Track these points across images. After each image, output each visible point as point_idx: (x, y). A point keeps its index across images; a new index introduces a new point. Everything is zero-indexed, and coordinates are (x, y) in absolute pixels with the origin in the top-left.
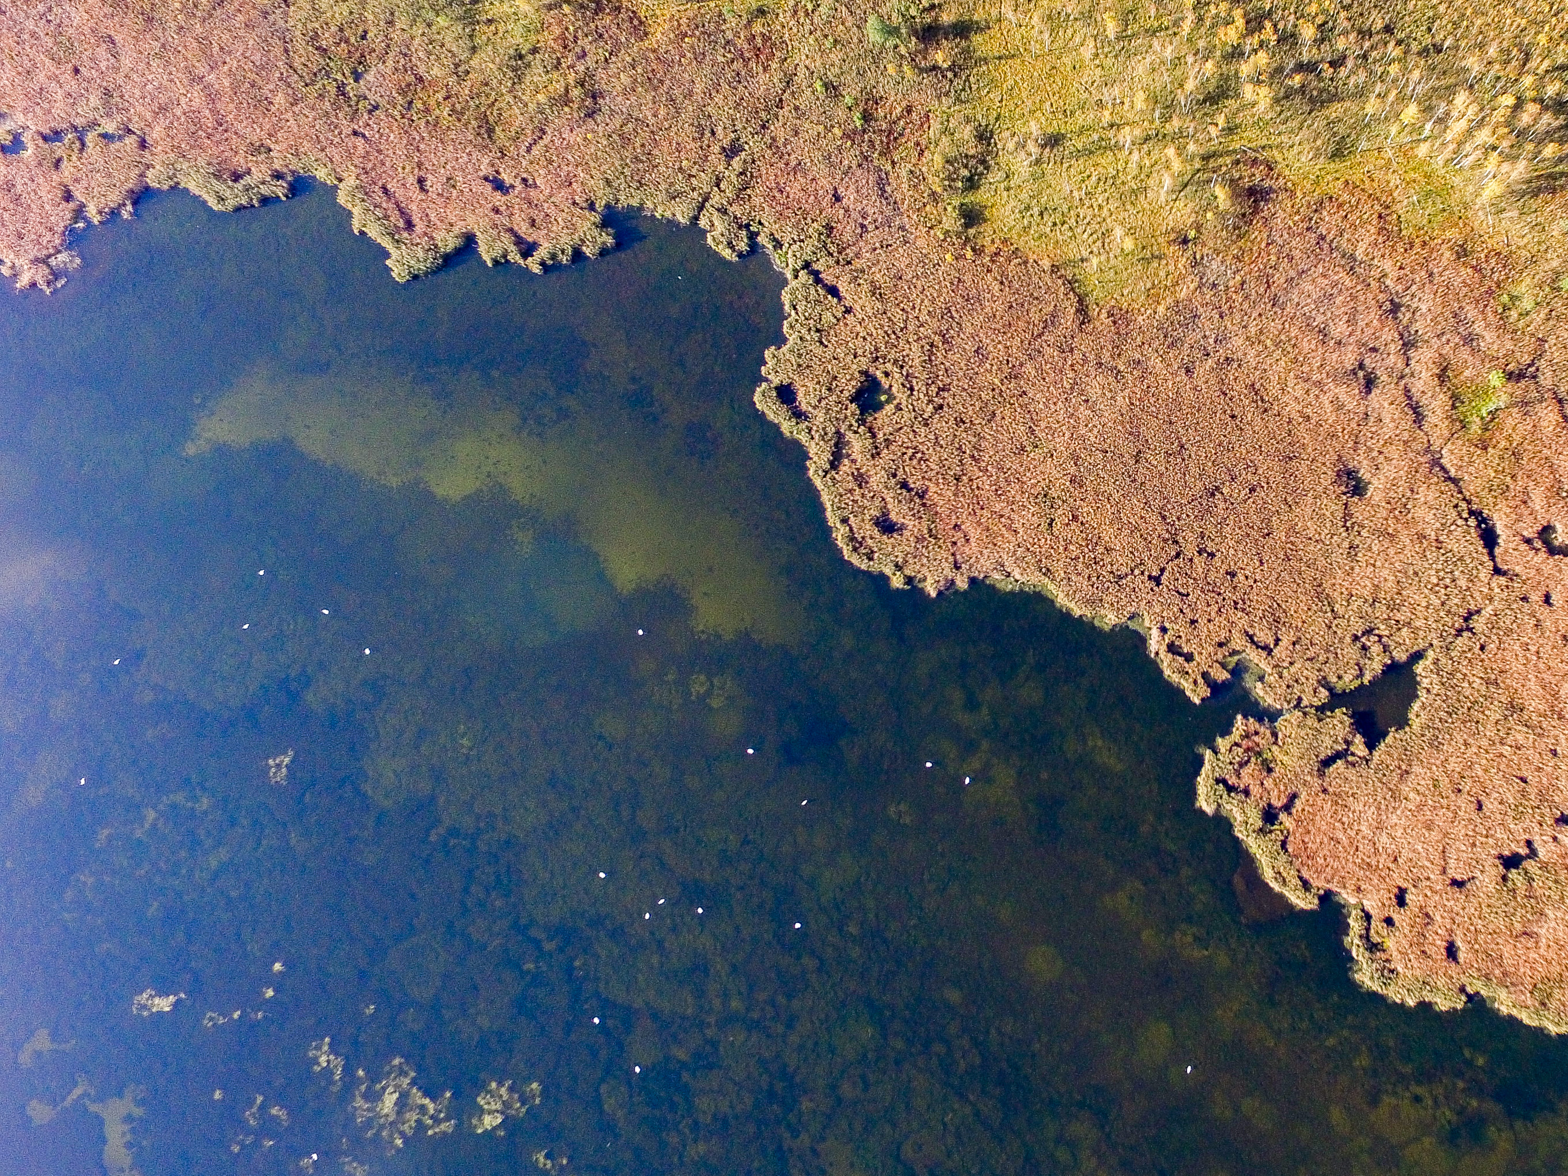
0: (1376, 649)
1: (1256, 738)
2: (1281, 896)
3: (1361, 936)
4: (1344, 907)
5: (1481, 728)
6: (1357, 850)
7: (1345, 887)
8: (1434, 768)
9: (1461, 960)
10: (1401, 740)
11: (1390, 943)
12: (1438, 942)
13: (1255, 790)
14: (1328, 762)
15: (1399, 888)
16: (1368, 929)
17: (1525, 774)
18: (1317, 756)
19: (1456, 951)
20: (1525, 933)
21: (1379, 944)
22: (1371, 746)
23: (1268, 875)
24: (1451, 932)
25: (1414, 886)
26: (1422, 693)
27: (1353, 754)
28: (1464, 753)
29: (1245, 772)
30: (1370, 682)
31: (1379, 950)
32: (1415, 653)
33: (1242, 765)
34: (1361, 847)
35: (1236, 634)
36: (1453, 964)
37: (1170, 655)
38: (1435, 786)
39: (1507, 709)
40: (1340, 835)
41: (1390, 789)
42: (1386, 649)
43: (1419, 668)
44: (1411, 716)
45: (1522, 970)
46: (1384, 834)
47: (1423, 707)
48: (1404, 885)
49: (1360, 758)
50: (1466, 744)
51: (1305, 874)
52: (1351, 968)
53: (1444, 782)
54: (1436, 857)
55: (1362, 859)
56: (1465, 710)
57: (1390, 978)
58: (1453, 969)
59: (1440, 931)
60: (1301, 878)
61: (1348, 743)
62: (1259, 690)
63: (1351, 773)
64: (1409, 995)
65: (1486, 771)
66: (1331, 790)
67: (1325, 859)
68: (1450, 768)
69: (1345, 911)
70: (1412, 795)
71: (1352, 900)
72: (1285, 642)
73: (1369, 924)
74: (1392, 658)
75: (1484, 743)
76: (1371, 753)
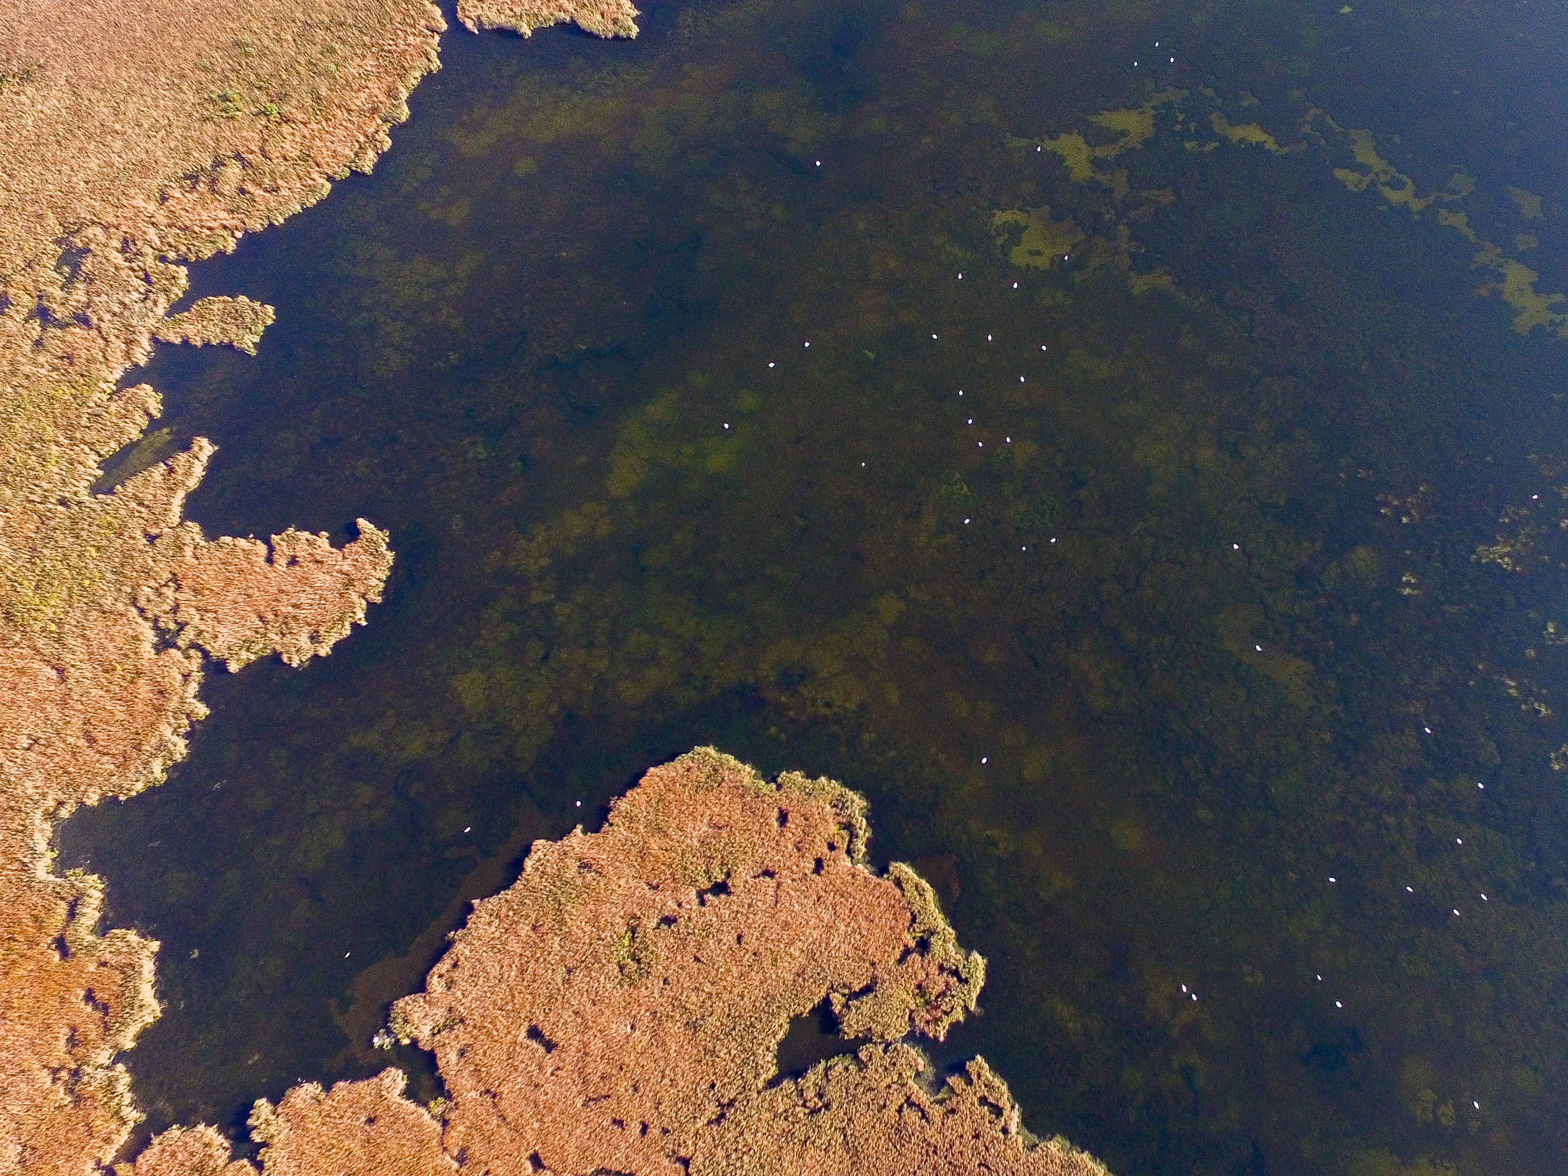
0: (810, 1094)
1: (928, 1017)
2: (921, 875)
3: (857, 837)
4: (868, 862)
5: (726, 1010)
6: (851, 910)
7: (865, 878)
8: (774, 977)
9: (776, 810)
10: (799, 1004)
11: (833, 828)
12: (793, 826)
13: (934, 970)
14: (867, 990)
15: (819, 874)
16: (850, 842)
17: (696, 965)
18: (876, 996)
19: (779, 818)
20: (720, 828)
21: (843, 829)
22: (827, 1001)
23: (930, 894)
24: (781, 834)
25: (806, 875)
26: (774, 1046)
27: (844, 995)
28: (746, 988)
29: (941, 987)
30: (820, 1062)
31: (843, 824)
32: (774, 1086)
33: (943, 994)
34: (847, 912)
35: (938, 1120)
36: (784, 807)
37: (1001, 1105)
38: (776, 960)
39: (701, 1026)
40: (864, 924)
41: (816, 961)
42: (801, 1093)
43: (773, 1071)
44: (786, 1026)
45: (727, 798)
46: (826, 921)
47: (774, 1034)
48: (814, 876)
49: (838, 991)
50: (742, 997)
51: (898, 892)
52: (869, 811)
53: (766, 964)
54: (784, 899)
55: (847, 901)
56: (738, 1029)
57: (837, 800)
58: (784, 804)
59: (790, 835)
60: (902, 889)
61: (846, 1006)
62: (921, 1063)
63: (848, 978)
64: (824, 785)
65: (729, 970)
66: (867, 965)
67: (879, 903)
68: (760, 975)
69: (867, 858)
70: (797, 954)
71: (860, 866)
72: (894, 1107)
73: (848, 846)
74: (796, 1084)
75: (726, 996)
76: (828, 995)
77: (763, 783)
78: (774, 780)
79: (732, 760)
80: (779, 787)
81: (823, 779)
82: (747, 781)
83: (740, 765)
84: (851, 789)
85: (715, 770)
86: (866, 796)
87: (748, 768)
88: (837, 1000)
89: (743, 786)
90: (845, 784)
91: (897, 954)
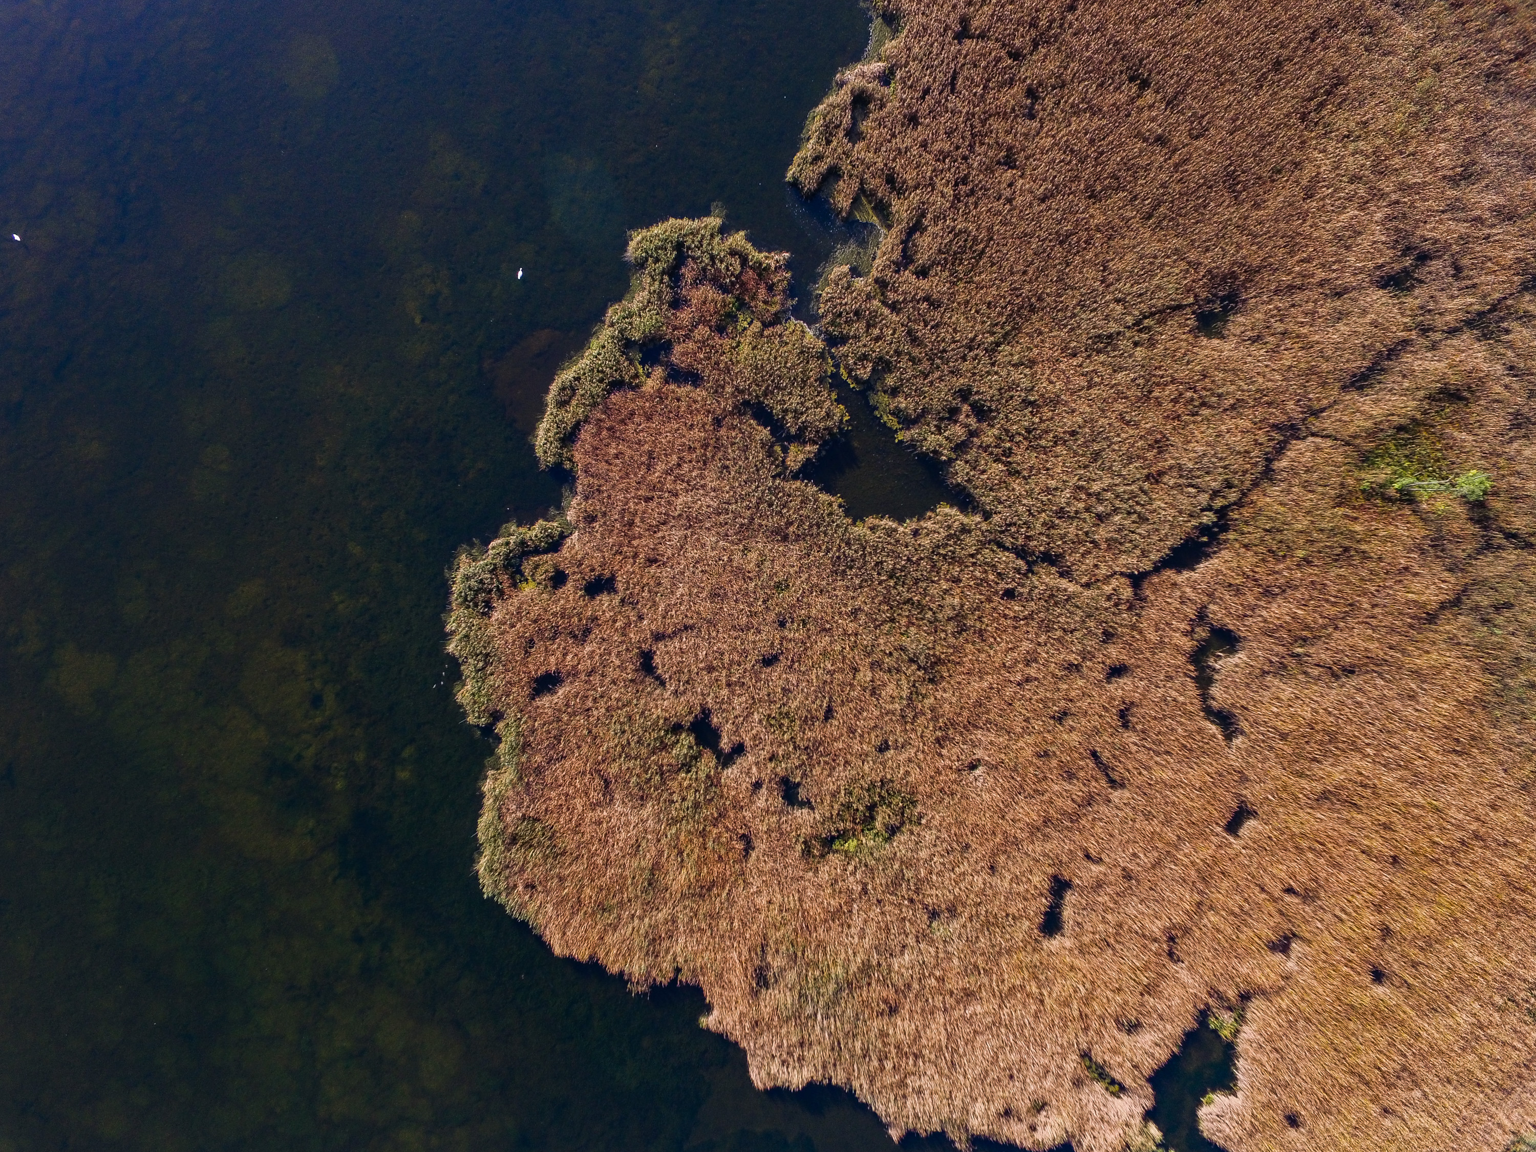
0: (957, 431)
1: (762, 293)
2: (541, 409)
3: (523, 543)
4: (559, 507)
5: (887, 627)
6: (648, 499)
7: (586, 498)
8: (804, 576)
9: (538, 702)
10: (830, 514)
11: (528, 589)
12: (552, 659)
13: (685, 316)
14: (763, 415)
15: (612, 579)
16: (537, 551)
17: (840, 711)
18: (765, 394)
19: (549, 690)
20: (607, 783)
21: (522, 575)
23: (566, 376)
24: (574, 673)
25: (623, 601)
26: (910, 525)
27: (785, 450)
28: (840, 613)
29: (708, 292)
30: (901, 442)
31: (512, 577)
32: (969, 495)
33: (716, 281)
34: (652, 505)
36: (527, 691)
37: (847, 103)
38: (778, 586)
39: (927, 657)
40: (660, 467)
41: (752, 519)
42: (961, 448)
43: (946, 508)
44: (871, 521)
45: (553, 794)
46: (681, 533)
47: (890, 532)
48: (620, 586)
49: (783, 462)
50: (855, 612)
51: (586, 434)
52: (472, 545)
53: (789, 597)
54: (676, 618)
55: (635, 514)
56: (907, 595)
57: (476, 605)
58: (519, 693)
59: (569, 657)
60: (577, 426)
61: (800, 438)
62: (839, 270)
63: (757, 454)
64: (460, 640)
65: (825, 653)
66: (723, 432)
67: (616, 456)
68: (812, 599)
69: (552, 511)
70: (753, 556)
71: (571, 516)
72: (924, 284)
73: (546, 551)
74: (950, 461)
75: (866, 639)
76: (795, 477)
77: (502, 746)
78: (488, 730)
79: (486, 819)
80: (497, 716)
81: (451, 648)
82: (508, 775)
83: (488, 802)
84: (448, 593)
85: (514, 839)
86: (449, 561)
87: (487, 786)
88: (797, 456)
89: (520, 779)
90: (444, 606)
91: (684, 390)
